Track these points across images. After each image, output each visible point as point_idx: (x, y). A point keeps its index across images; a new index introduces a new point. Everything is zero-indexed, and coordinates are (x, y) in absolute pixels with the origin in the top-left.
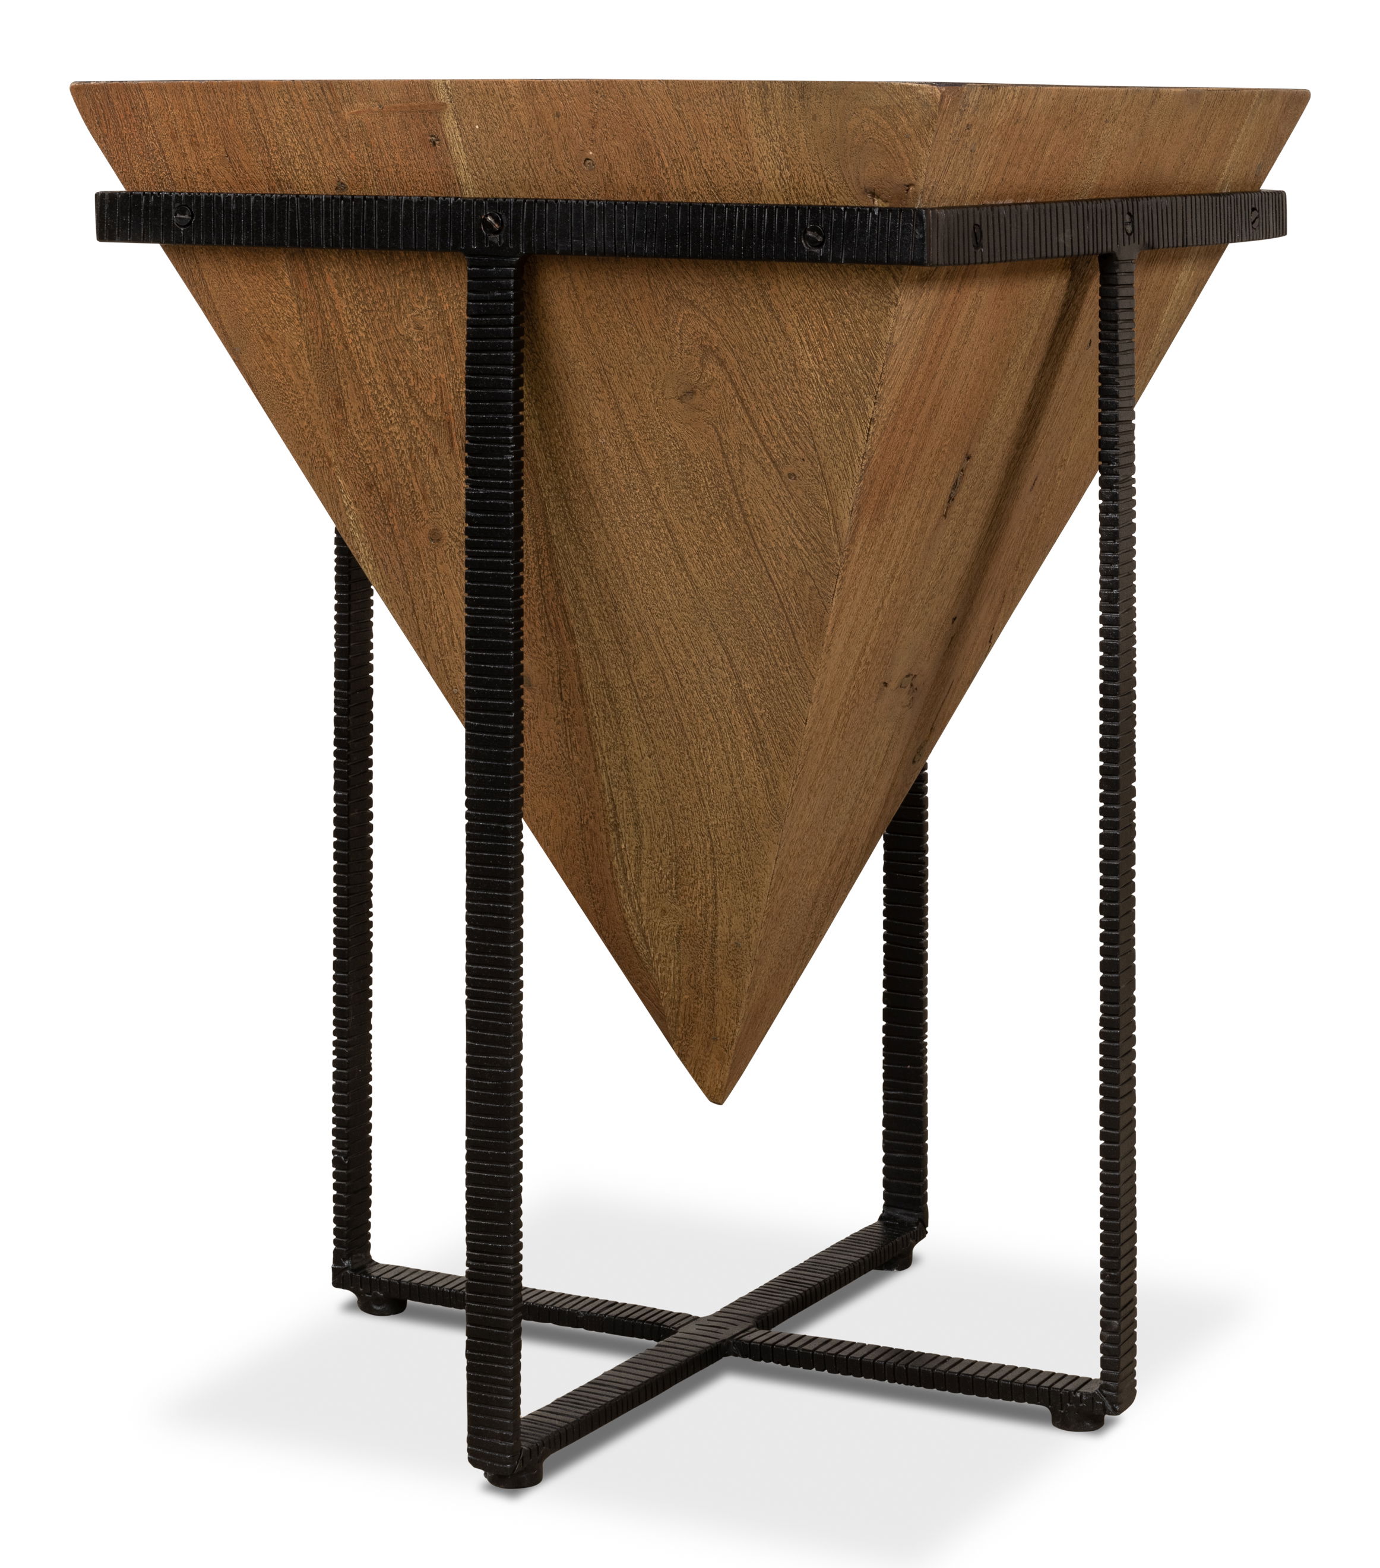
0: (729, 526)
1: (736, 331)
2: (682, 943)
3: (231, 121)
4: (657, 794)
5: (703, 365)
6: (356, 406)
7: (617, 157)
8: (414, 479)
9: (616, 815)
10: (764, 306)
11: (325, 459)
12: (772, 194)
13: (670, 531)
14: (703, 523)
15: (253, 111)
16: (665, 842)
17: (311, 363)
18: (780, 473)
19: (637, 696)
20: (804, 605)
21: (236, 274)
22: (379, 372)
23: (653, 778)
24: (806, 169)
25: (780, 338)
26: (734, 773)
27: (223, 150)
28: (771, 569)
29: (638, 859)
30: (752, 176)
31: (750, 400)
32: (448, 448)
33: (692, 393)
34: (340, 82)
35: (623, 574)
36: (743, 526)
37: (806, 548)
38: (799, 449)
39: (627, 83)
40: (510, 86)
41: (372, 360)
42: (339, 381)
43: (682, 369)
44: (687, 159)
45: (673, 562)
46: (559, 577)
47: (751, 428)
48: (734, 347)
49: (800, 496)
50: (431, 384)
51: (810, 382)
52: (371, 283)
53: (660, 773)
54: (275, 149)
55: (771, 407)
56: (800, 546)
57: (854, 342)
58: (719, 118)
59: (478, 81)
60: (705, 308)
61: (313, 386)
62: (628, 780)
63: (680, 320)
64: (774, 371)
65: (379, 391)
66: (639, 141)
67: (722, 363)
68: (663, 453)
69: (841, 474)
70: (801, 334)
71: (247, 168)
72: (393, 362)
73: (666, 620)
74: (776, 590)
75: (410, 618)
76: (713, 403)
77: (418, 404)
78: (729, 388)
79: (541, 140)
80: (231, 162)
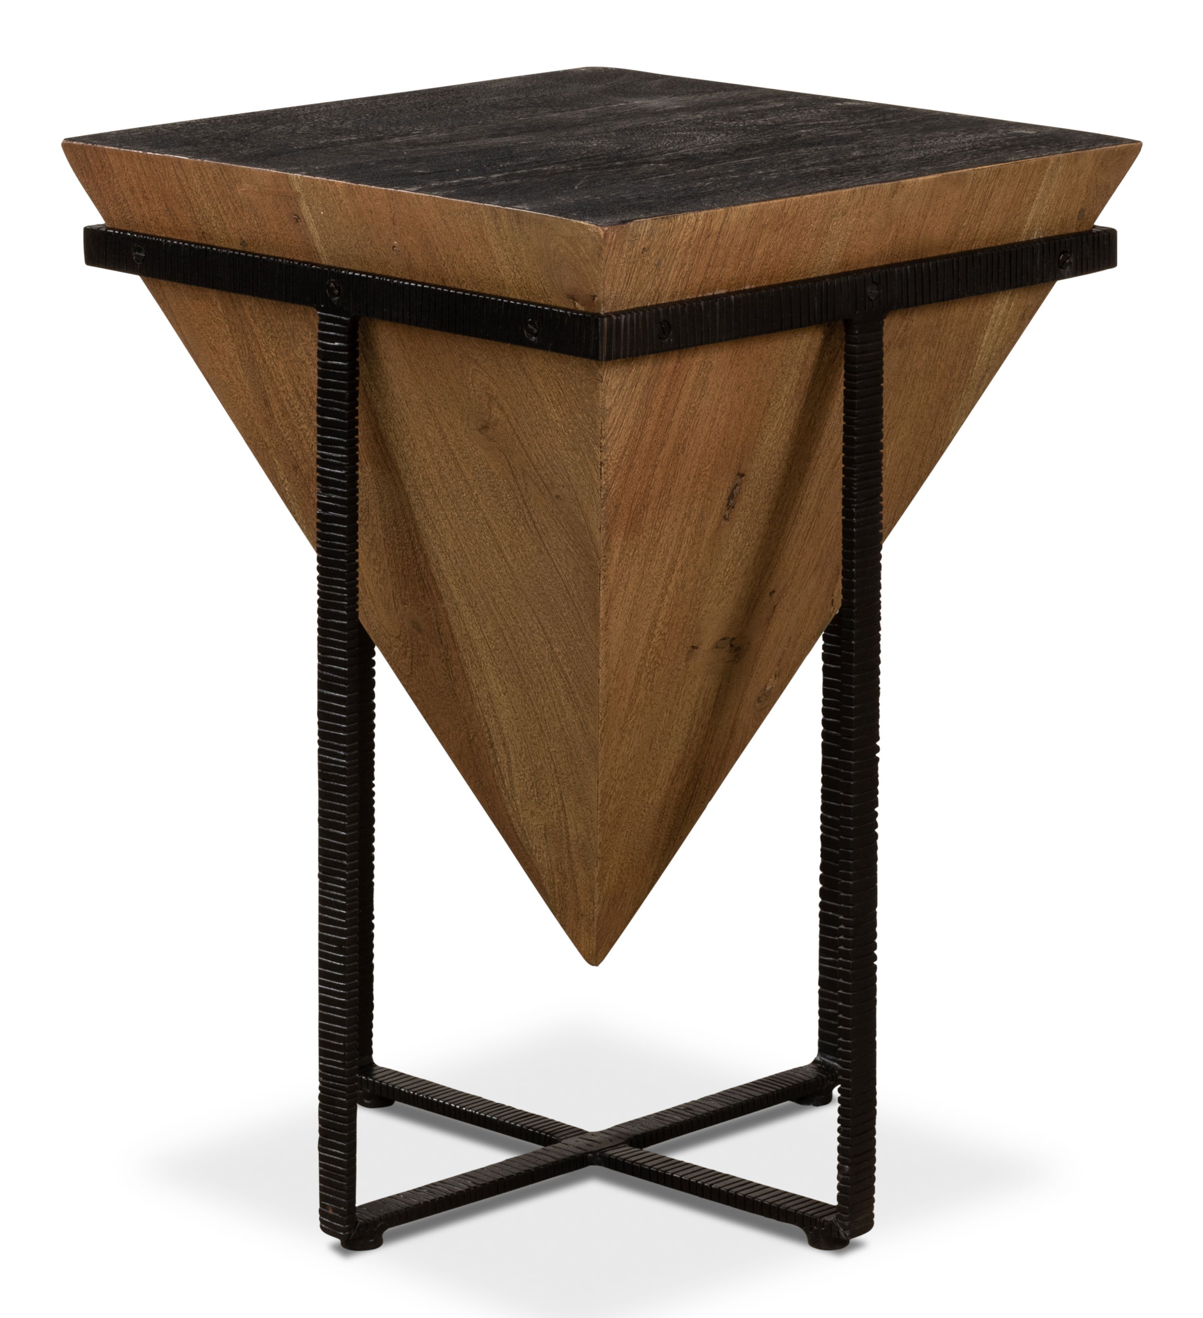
0: (526, 529)
1: (506, 386)
2: (548, 838)
3: (166, 185)
4: (514, 724)
5: (490, 408)
6: (277, 407)
7: (413, 248)
9: (490, 737)
10: (521, 370)
11: (263, 443)
12: (513, 291)
14: (509, 524)
15: (179, 179)
16: (525, 760)
17: (244, 370)
18: (550, 494)
19: (489, 648)
20: (581, 594)
21: (187, 298)
22: (289, 384)
23: (508, 710)
24: (529, 274)
26: (560, 715)
28: (556, 564)
29: (510, 771)
30: (498, 274)
31: (523, 438)
33: (487, 427)
37: (576, 553)
38: (559, 479)
42: (264, 387)
43: (477, 409)
44: (455, 256)
45: (495, 551)
47: (527, 459)
48: (507, 397)
49: (566, 513)
51: (557, 430)
52: (273, 318)
53: (513, 707)
54: (198, 209)
55: (537, 445)
56: (572, 549)
57: (580, 405)
58: (470, 229)
61: (247, 388)
62: (494, 710)
63: (471, 372)
65: (290, 397)
66: (424, 238)
67: (502, 408)
68: (476, 469)
69: (588, 501)
70: (547, 394)
71: (181, 221)
72: (296, 378)
74: (562, 580)
76: (501, 437)
78: (509, 428)
79: (363, 228)
80: (170, 214)
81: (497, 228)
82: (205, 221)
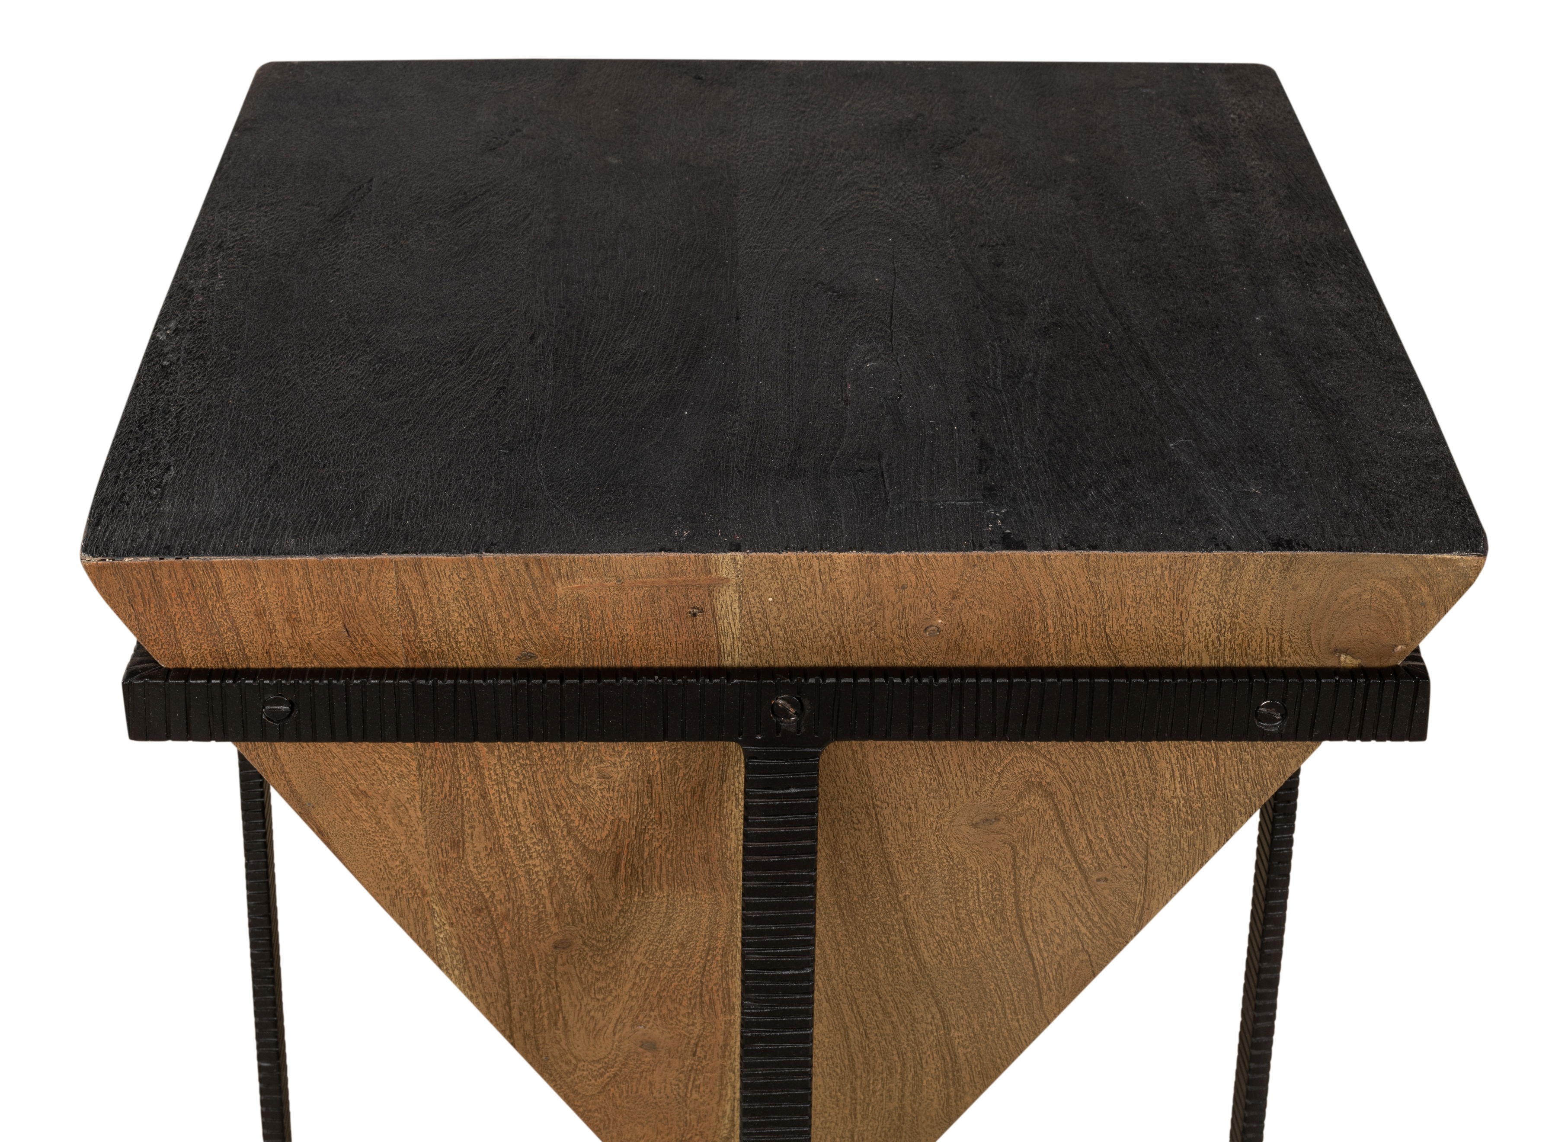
1: (1084, 769)
6: (480, 847)
7: (979, 625)
8: (548, 902)
14: (958, 919)
17: (423, 813)
18: (1086, 878)
20: (1065, 975)
22: (529, 816)
24: (1257, 632)
27: (340, 625)
31: (1074, 823)
32: (609, 875)
33: (997, 819)
35: (825, 962)
36: (1013, 919)
38: (1123, 859)
42: (463, 826)
45: (900, 950)
46: (731, 968)
47: (1064, 845)
49: (1106, 895)
54: (429, 623)
55: (1102, 827)
60: (1048, 752)
61: (421, 832)
63: (1006, 762)
65: (521, 833)
68: (928, 869)
70: (1176, 769)
71: (375, 642)
73: (869, 993)
74: (1034, 964)
75: (500, 1009)
76: (1020, 827)
77: (578, 841)
78: (1050, 814)
79: (867, 610)
80: (349, 636)
81: (1225, 581)
82: (438, 637)
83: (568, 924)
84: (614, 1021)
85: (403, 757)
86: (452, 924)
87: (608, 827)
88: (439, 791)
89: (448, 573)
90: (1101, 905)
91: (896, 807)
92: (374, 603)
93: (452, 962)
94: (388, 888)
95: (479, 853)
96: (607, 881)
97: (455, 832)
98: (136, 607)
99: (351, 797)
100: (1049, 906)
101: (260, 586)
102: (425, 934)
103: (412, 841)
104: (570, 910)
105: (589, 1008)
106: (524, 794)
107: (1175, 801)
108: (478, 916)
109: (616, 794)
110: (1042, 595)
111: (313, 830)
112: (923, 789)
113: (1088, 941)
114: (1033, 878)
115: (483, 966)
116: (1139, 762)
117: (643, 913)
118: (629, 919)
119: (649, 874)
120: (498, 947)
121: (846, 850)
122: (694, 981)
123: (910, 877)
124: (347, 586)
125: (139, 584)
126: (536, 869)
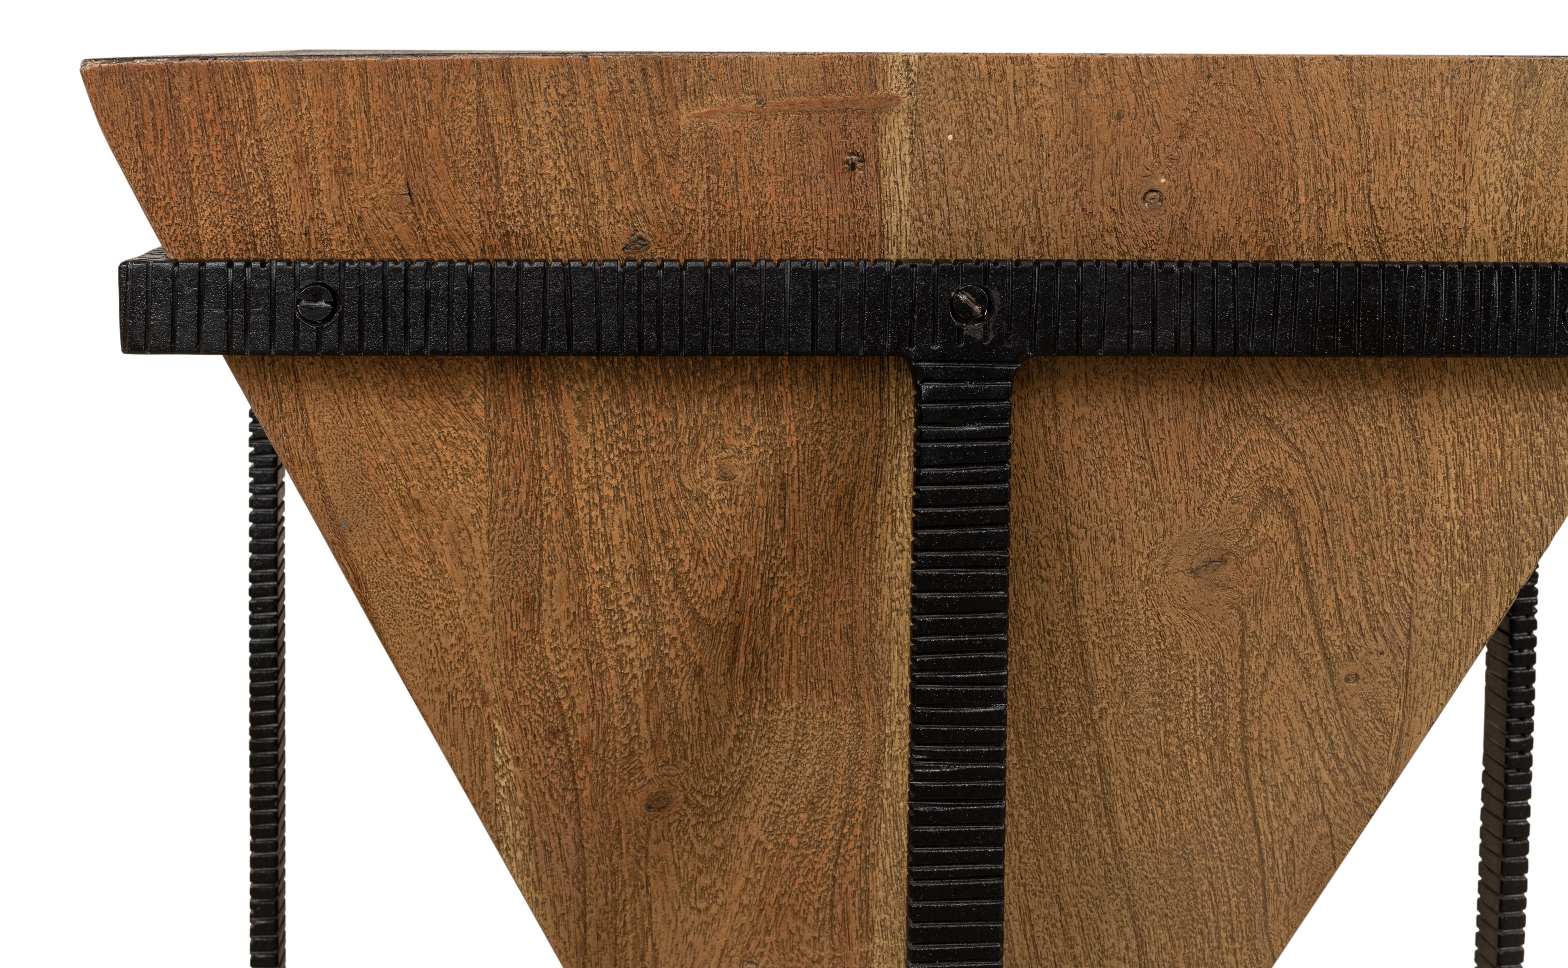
0: (1211, 757)
1: (1336, 463)
3: (432, 132)
5: (1254, 517)
6: (561, 609)
7: (1212, 188)
8: (643, 718)
10: (1401, 423)
11: (477, 695)
12: (1481, 246)
13: (1101, 770)
14: (1167, 755)
15: (482, 111)
17: (491, 542)
18: (1332, 675)
20: (1298, 862)
21: (375, 399)
22: (625, 552)
24: (1557, 203)
25: (1411, 471)
27: (401, 182)
28: (1261, 813)
30: (1456, 216)
31: (1320, 567)
32: (724, 666)
33: (1223, 561)
34: (686, 58)
36: (1236, 756)
37: (1335, 781)
38: (1379, 638)
39: (1274, 61)
40: (1038, 66)
41: (616, 533)
42: (540, 570)
43: (1215, 526)
44: (1344, 189)
45: (1091, 817)
46: (873, 850)
47: (1306, 611)
48: (1323, 488)
49: (1356, 707)
50: (721, 568)
51: (1438, 536)
52: (651, 407)
54: (515, 179)
55: (1355, 576)
56: (1325, 776)
57: (1539, 473)
58: (1429, 121)
59: (975, 58)
60: (1292, 430)
61: (486, 580)
63: (1239, 449)
64: (1381, 523)
65: (615, 583)
66: (1263, 160)
67: (1292, 514)
68: (1132, 656)
69: (1438, 671)
70: (1451, 464)
71: (444, 214)
72: (657, 535)
73: (1048, 899)
74: (1259, 842)
75: (572, 926)
76: (1252, 575)
77: (686, 600)
78: (1290, 553)
79: (1071, 159)
80: (413, 203)
81: (1518, 109)
82: (525, 206)
83: (667, 763)
84: (718, 953)
85: (471, 436)
86: (518, 759)
87: (726, 574)
88: (513, 501)
89: (544, 85)
90: (1348, 727)
91: (1096, 538)
92: (447, 140)
93: (514, 835)
94: (438, 689)
95: (558, 621)
96: (720, 680)
97: (530, 580)
98: (144, 145)
99: (400, 510)
100: (1283, 729)
101: (304, 105)
102: (483, 779)
103: (474, 597)
104: (671, 734)
105: (687, 926)
106: (621, 508)
107: (1448, 525)
108: (553, 744)
109: (739, 509)
110: (1292, 133)
111: (348, 578)
112: (1132, 502)
113: (1330, 797)
114: (1264, 675)
115: (554, 843)
116: (1405, 450)
117: (765, 741)
118: (745, 753)
119: (774, 666)
120: (575, 807)
121: (1029, 621)
122: (824, 875)
123: (1109, 673)
124: (414, 109)
125: (152, 103)
126: (632, 655)
